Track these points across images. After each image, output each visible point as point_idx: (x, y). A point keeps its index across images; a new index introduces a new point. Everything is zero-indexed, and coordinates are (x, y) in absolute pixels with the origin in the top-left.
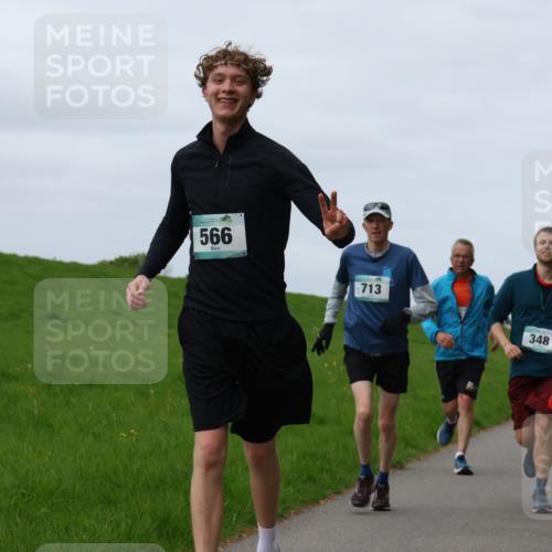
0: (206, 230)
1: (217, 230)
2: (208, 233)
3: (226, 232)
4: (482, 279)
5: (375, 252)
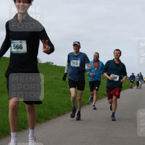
0: (15, 45)
1: (18, 45)
2: (16, 46)
3: (21, 46)
4: (101, 62)
5: (76, 54)
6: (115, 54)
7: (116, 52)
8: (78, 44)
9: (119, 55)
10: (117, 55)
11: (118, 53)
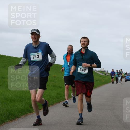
5: (35, 45)
6: (82, 43)
7: (83, 40)
9: (86, 43)
10: (84, 43)
11: (85, 41)
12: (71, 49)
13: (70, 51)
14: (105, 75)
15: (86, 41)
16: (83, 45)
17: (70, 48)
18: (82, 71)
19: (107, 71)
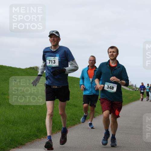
5: (54, 49)
6: (110, 54)
7: (111, 50)
8: (56, 34)
9: (114, 54)
10: (112, 54)
11: (113, 52)
12: (93, 61)
13: (92, 63)
14: (133, 90)
15: (115, 51)
16: (111, 56)
17: (92, 59)
18: (109, 89)
19: (135, 85)
